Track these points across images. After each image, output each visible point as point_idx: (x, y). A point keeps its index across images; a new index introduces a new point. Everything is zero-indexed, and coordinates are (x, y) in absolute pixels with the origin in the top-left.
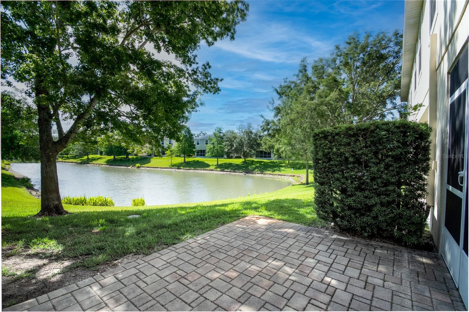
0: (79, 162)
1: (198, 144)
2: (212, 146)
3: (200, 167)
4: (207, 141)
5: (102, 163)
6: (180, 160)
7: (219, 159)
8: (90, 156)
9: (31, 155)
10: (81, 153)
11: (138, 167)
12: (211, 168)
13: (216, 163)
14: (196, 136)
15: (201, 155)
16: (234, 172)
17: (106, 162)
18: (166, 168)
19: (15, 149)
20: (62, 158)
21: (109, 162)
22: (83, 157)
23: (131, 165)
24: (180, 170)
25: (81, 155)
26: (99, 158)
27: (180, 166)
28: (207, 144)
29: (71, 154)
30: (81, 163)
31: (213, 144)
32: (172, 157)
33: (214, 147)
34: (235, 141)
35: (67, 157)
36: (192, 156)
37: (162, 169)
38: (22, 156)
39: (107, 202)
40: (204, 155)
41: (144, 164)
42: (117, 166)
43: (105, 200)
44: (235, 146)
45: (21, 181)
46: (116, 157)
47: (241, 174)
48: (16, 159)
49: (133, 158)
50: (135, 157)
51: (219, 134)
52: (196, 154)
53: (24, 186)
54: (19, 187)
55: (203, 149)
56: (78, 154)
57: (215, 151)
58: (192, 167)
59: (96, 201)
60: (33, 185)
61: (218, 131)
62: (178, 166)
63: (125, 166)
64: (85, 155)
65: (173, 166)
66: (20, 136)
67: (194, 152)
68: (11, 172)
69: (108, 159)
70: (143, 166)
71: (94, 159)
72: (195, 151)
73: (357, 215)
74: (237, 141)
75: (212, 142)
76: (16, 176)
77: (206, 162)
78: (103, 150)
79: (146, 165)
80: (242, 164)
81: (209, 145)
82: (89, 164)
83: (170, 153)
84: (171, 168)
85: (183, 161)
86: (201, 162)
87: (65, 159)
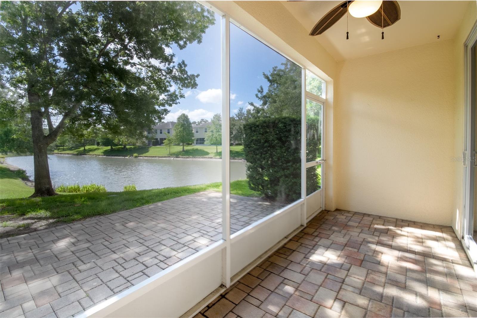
0: (75, 153)
1: (197, 132)
2: (210, 134)
3: (199, 156)
4: (206, 129)
5: (99, 154)
6: (179, 148)
7: (218, 147)
8: (87, 147)
9: (26, 148)
10: (77, 144)
11: (136, 157)
12: (210, 156)
13: (215, 151)
14: (197, 124)
15: (201, 143)
16: (233, 159)
17: (104, 153)
18: (164, 157)
19: (10, 142)
20: (58, 150)
21: (106, 153)
22: (79, 149)
23: (128, 155)
24: (179, 159)
25: (77, 147)
26: (96, 149)
27: (179, 155)
28: (206, 131)
29: (67, 146)
30: (77, 155)
31: (212, 131)
32: (170, 146)
33: (213, 135)
34: (234, 128)
35: (63, 149)
36: (191, 144)
37: (160, 158)
38: (17, 149)
39: (100, 190)
40: (203, 143)
41: (142, 153)
42: (114, 156)
43: (98, 188)
44: (234, 134)
45: (17, 173)
46: (113, 147)
47: (240, 161)
48: (11, 152)
49: (131, 148)
50: (132, 147)
51: (218, 122)
52: (195, 142)
53: (20, 178)
54: (14, 179)
55: (202, 138)
56: (74, 145)
57: (214, 139)
58: (191, 155)
59: (89, 189)
60: (28, 177)
61: (216, 119)
62: (177, 155)
63: (123, 156)
64: (82, 146)
65: (171, 155)
66: (14, 130)
67: (193, 141)
68: (6, 165)
69: (105, 149)
70: (141, 155)
71: (90, 150)
72: (194, 139)
73: (273, 185)
74: (236, 128)
75: (210, 130)
76: (12, 169)
77: (206, 150)
78: (99, 141)
79: (144, 155)
80: (242, 151)
81: (208, 133)
82: (86, 155)
83: (169, 142)
84: (170, 157)
85: (182, 150)
86: (201, 150)
87: (61, 151)
